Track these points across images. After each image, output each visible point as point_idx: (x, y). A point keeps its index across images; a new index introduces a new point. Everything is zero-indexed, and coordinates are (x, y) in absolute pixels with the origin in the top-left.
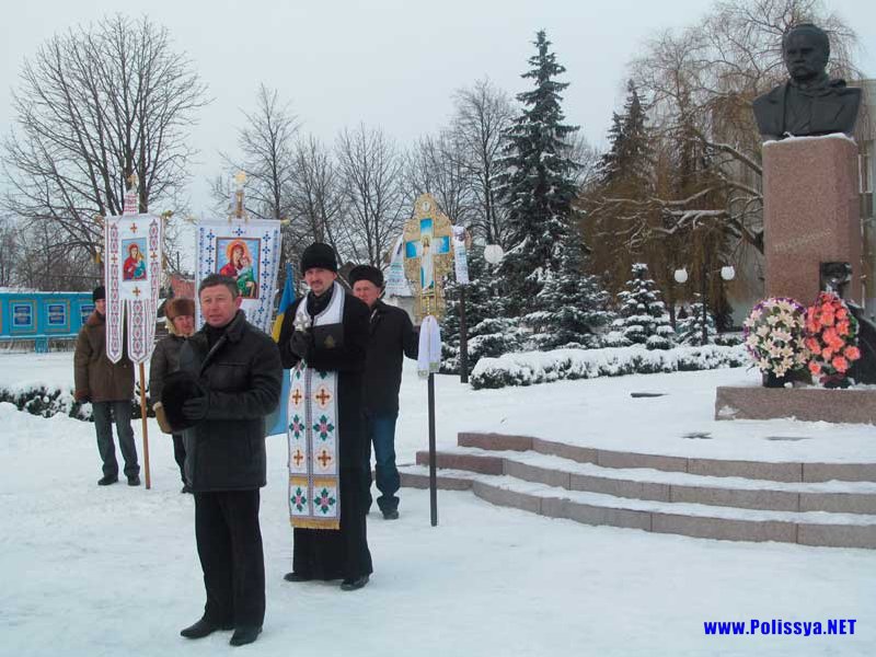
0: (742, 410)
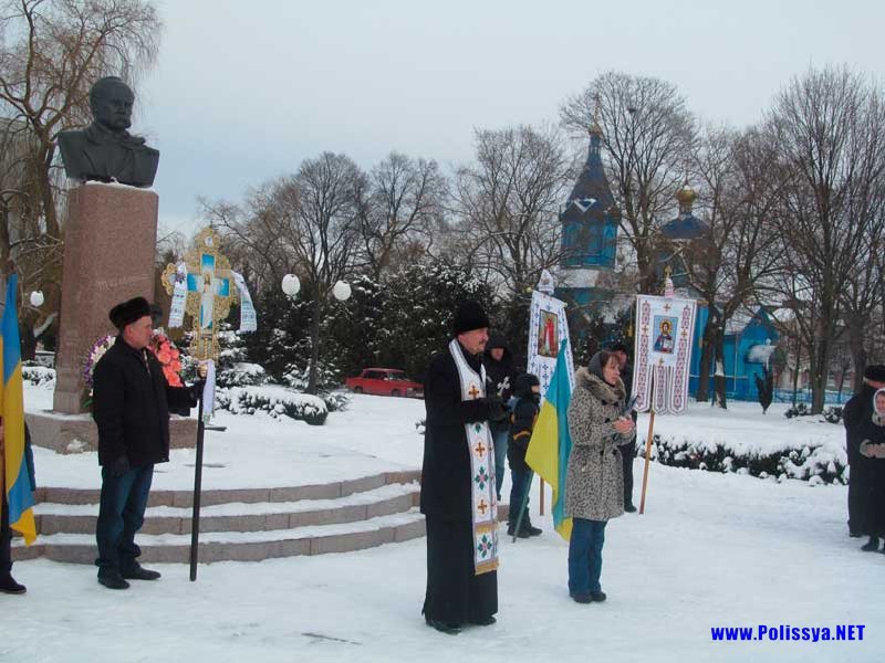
0: (89, 443)
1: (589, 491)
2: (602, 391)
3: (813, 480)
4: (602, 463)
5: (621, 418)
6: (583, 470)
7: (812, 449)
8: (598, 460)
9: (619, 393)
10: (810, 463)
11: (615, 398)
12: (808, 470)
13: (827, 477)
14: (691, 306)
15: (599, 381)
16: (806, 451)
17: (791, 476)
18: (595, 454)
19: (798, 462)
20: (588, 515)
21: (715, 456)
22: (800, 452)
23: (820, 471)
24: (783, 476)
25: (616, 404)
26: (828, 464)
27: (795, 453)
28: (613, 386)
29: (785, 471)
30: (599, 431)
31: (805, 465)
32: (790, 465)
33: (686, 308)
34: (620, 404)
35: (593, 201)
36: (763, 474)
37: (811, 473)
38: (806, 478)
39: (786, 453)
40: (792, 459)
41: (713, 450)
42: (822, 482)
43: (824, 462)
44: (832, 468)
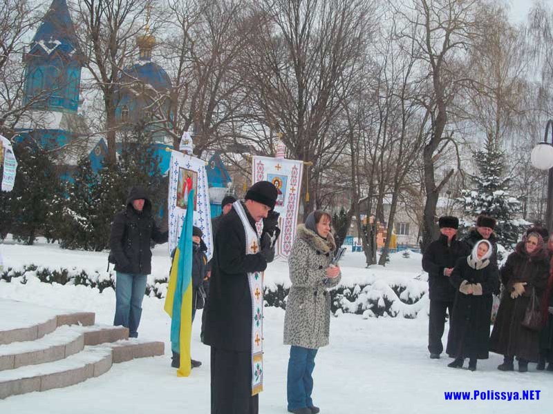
1: (305, 324)
2: (317, 243)
4: (315, 302)
5: (331, 265)
6: (301, 307)
7: (362, 287)
8: (312, 299)
9: (330, 245)
10: (362, 299)
11: (327, 249)
12: (360, 305)
13: (378, 311)
14: (298, 166)
15: (315, 235)
16: (357, 289)
17: (346, 311)
18: (310, 294)
19: (352, 298)
20: (304, 344)
21: (275, 294)
22: (352, 290)
23: (372, 305)
24: (339, 311)
25: (327, 255)
26: (378, 299)
27: (348, 291)
28: (325, 239)
29: (340, 306)
30: (315, 276)
31: (358, 301)
32: (345, 302)
33: (295, 168)
34: (330, 255)
35: (58, 43)
37: (363, 308)
38: (360, 311)
39: (341, 291)
40: (346, 296)
41: (274, 289)
42: (373, 314)
43: (374, 298)
44: (381, 303)
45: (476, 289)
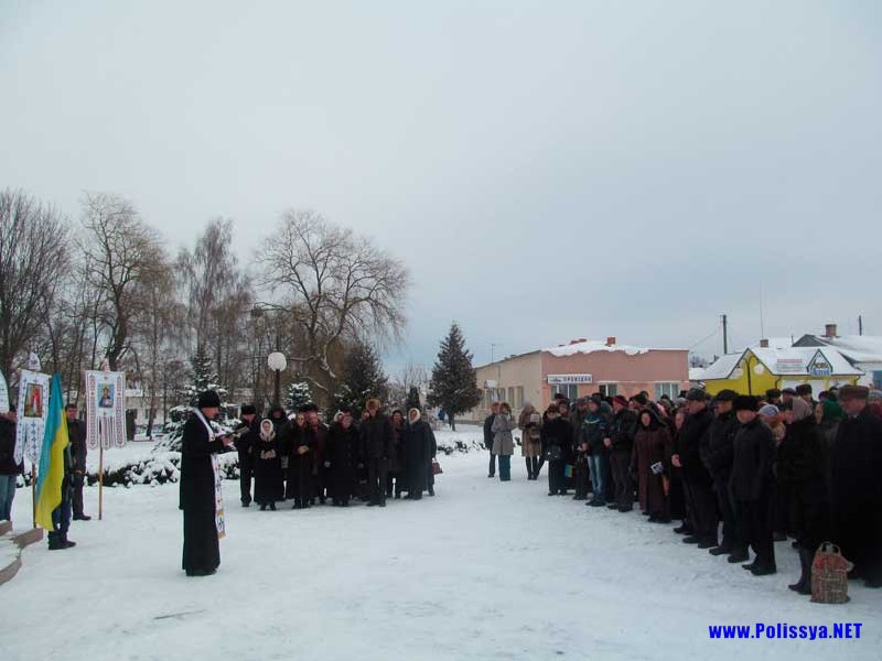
3: (153, 482)
7: (145, 463)
10: (148, 472)
12: (147, 477)
13: (161, 480)
16: (142, 465)
17: (135, 483)
19: (139, 473)
22: (138, 466)
23: (156, 476)
24: (130, 484)
26: (161, 471)
27: (135, 467)
29: (131, 480)
31: (144, 474)
32: (134, 475)
33: (119, 378)
36: (115, 484)
37: (149, 479)
38: (147, 481)
39: (129, 467)
40: (134, 471)
42: (158, 483)
43: (158, 470)
44: (164, 473)
45: (271, 454)
